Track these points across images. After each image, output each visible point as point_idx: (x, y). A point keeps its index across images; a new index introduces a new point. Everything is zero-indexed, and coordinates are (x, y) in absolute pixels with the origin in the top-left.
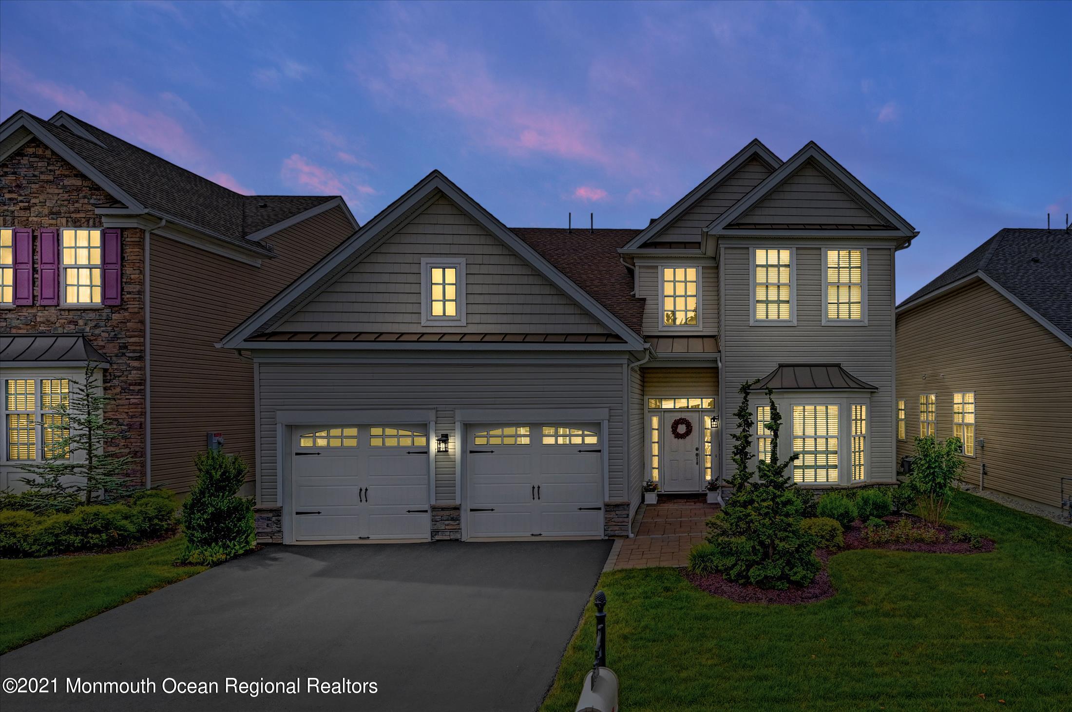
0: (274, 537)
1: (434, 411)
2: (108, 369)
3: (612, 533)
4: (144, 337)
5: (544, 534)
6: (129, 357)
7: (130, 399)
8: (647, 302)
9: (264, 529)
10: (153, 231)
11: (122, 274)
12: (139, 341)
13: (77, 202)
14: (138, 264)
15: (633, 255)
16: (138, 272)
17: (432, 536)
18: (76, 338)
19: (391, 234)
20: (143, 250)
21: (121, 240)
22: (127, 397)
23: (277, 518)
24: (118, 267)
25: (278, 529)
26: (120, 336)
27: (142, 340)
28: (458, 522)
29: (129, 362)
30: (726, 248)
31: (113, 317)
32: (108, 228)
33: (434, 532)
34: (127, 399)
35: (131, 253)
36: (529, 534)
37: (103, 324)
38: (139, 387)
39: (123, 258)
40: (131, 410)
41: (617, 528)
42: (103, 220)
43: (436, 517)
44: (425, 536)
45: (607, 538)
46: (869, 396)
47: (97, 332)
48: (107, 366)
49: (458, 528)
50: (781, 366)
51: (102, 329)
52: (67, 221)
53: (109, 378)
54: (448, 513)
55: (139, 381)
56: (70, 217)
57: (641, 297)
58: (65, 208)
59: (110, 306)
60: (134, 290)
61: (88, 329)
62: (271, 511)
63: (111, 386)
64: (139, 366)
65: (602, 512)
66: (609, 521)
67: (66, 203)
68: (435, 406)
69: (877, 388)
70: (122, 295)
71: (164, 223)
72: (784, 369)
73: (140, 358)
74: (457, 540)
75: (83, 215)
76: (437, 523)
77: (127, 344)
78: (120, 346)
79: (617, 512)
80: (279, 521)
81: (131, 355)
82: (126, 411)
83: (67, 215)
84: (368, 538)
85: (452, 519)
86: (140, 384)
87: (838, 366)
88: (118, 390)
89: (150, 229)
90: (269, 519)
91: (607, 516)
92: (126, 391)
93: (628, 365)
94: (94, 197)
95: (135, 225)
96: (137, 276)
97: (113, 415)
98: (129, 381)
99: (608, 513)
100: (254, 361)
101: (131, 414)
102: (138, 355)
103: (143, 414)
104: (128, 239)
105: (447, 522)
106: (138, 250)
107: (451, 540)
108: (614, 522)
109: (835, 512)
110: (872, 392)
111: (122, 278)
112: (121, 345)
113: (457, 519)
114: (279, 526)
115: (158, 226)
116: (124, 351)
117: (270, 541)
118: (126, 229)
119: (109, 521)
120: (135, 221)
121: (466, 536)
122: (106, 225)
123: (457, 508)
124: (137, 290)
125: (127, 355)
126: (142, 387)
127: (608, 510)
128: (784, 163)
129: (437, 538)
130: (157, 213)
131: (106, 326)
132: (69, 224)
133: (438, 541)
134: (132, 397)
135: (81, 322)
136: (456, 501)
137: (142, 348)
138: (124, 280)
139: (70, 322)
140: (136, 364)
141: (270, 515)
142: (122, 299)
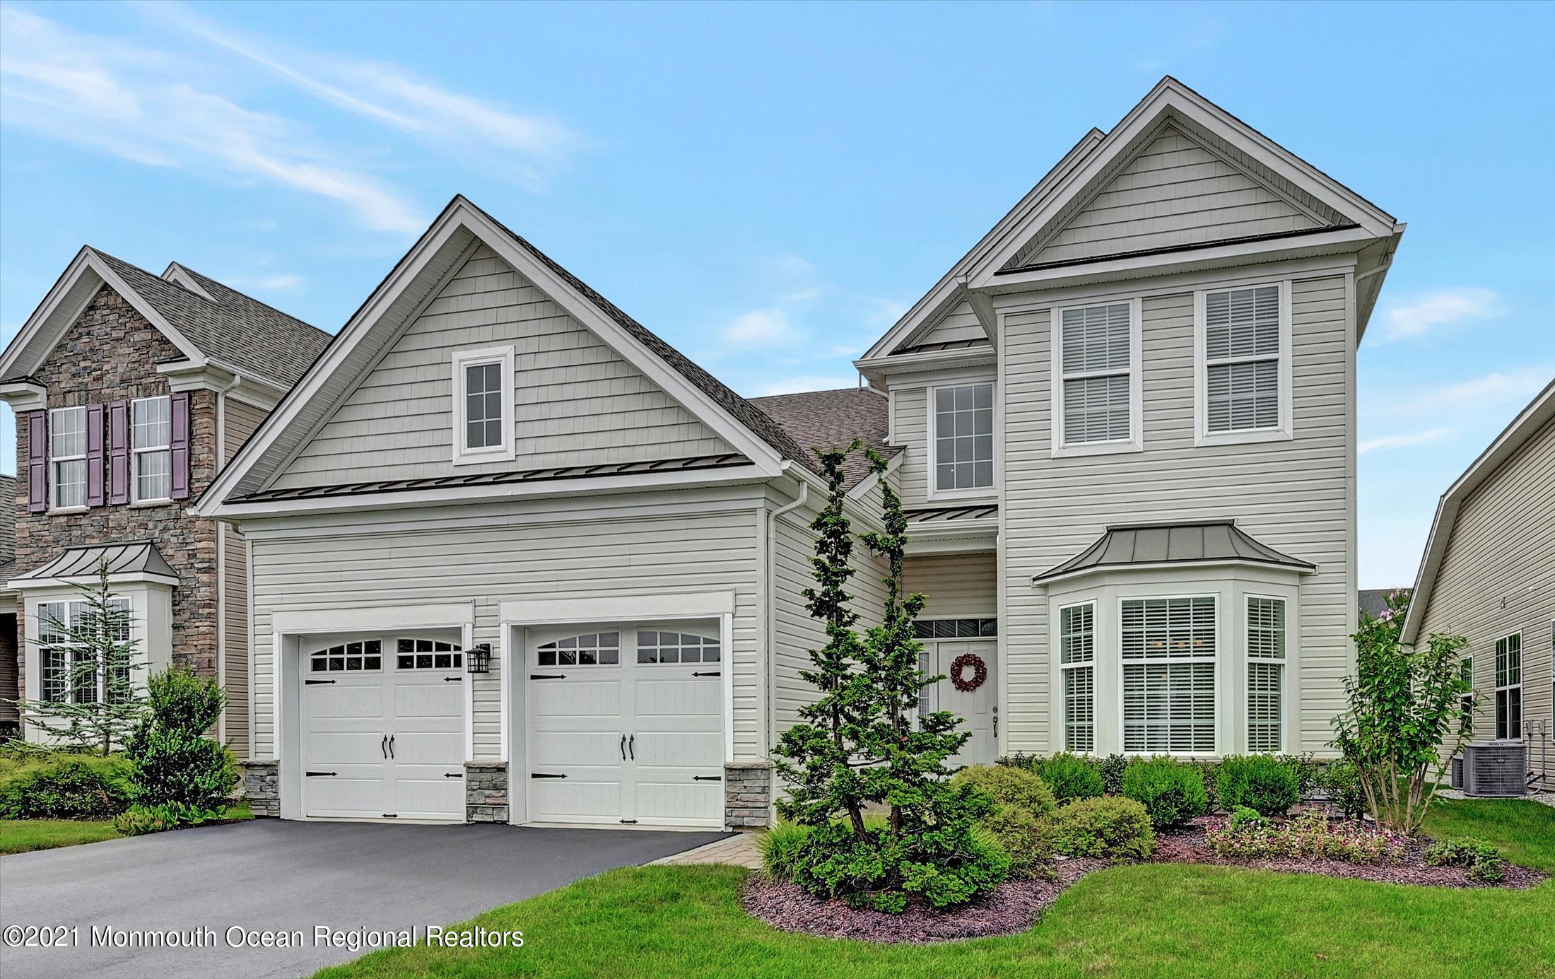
0: (269, 807)
1: (470, 607)
2: (177, 587)
3: (739, 822)
4: (216, 540)
5: (640, 820)
6: (198, 569)
7: (198, 627)
8: (911, 452)
9: (256, 794)
10: (228, 395)
11: (190, 454)
12: (207, 546)
13: (147, 362)
14: (206, 440)
15: (883, 371)
16: (207, 449)
17: (468, 815)
18: (144, 546)
19: (412, 319)
20: (216, 420)
21: (189, 407)
22: (197, 624)
23: (272, 777)
24: (185, 445)
25: (273, 795)
26: (189, 541)
27: (212, 545)
28: (503, 791)
29: (199, 575)
30: (1007, 316)
31: (182, 515)
32: (178, 393)
33: (472, 808)
34: (196, 627)
35: (201, 421)
36: (617, 820)
37: (171, 525)
38: (208, 610)
39: (191, 433)
40: (200, 642)
41: (746, 812)
42: (171, 381)
43: (473, 783)
44: (458, 815)
45: (730, 830)
46: (1296, 581)
47: (166, 536)
48: (175, 582)
49: (503, 802)
50: (1111, 531)
51: (172, 531)
52: (138, 389)
53: (177, 599)
54: (486, 776)
55: (208, 602)
56: (141, 384)
57: (898, 444)
58: (135, 372)
59: (179, 500)
60: (203, 476)
61: (157, 534)
62: (265, 766)
63: (180, 610)
64: (208, 580)
65: (722, 785)
66: (732, 798)
67: (136, 365)
68: (472, 598)
69: (1314, 567)
70: (190, 483)
71: (237, 380)
72: (1115, 534)
73: (211, 570)
74: (504, 823)
75: (152, 380)
76: (474, 793)
77: (196, 552)
78: (189, 555)
79: (746, 783)
80: (274, 782)
81: (200, 565)
82: (195, 643)
83: (138, 381)
84: (395, 816)
85: (496, 788)
86: (210, 606)
87: (1230, 524)
88: (187, 615)
89: (223, 391)
90: (262, 779)
91: (729, 789)
92: (196, 616)
93: (769, 513)
94: (164, 353)
95: (202, 386)
96: (206, 455)
97: (182, 649)
98: (197, 602)
99: (731, 783)
100: (246, 538)
101: (199, 647)
102: (206, 565)
103: (214, 647)
104: (197, 407)
105: (487, 792)
106: (207, 420)
107: (494, 822)
108: (741, 800)
109: (1149, 789)
110: (1302, 575)
111: (190, 460)
112: (190, 552)
113: (501, 787)
114: (274, 790)
115: (231, 385)
116: (192, 561)
117: (265, 813)
118: (195, 391)
119: (95, 777)
120: (201, 379)
121: (515, 817)
122: (174, 389)
123: (501, 769)
124: (205, 475)
125: (196, 565)
126: (213, 610)
127: (731, 777)
128: (1106, 136)
129: (476, 818)
130: (227, 366)
131: (175, 528)
132: (140, 393)
133: (478, 822)
134: (201, 624)
135: (151, 525)
136: (502, 756)
137: (213, 556)
138: (193, 463)
139: (140, 526)
140: (204, 578)
141: (264, 773)
142: (190, 490)
